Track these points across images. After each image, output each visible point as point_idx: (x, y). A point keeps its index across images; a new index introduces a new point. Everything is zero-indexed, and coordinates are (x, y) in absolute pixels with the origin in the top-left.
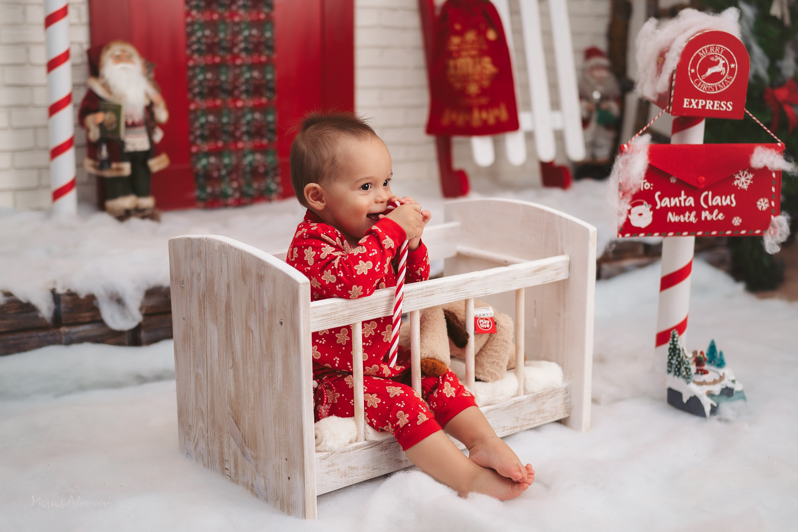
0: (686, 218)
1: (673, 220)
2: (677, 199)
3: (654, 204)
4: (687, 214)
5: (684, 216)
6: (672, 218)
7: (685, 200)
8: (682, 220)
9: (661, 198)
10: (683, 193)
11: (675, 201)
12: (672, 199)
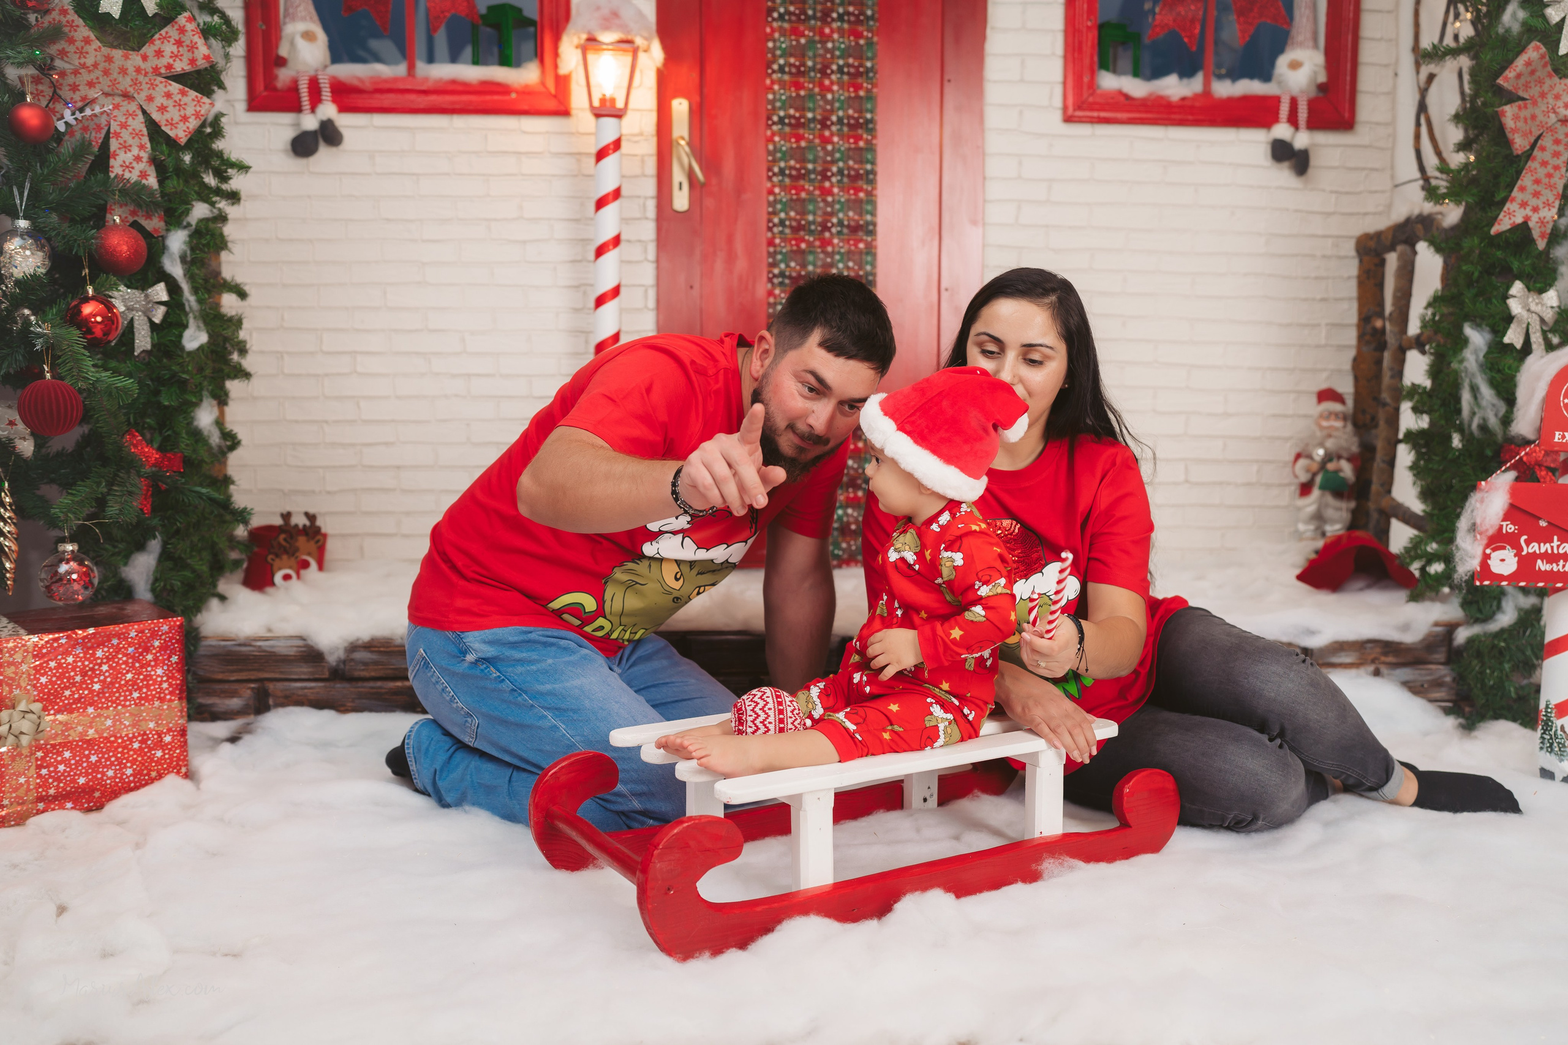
0: (1560, 567)
1: (1543, 569)
2: (1548, 545)
3: (1521, 549)
4: (1561, 563)
5: (1558, 565)
6: (1542, 566)
7: (1558, 547)
8: (1555, 569)
9: (1528, 543)
10: (1555, 538)
11: (1545, 548)
12: (1542, 544)
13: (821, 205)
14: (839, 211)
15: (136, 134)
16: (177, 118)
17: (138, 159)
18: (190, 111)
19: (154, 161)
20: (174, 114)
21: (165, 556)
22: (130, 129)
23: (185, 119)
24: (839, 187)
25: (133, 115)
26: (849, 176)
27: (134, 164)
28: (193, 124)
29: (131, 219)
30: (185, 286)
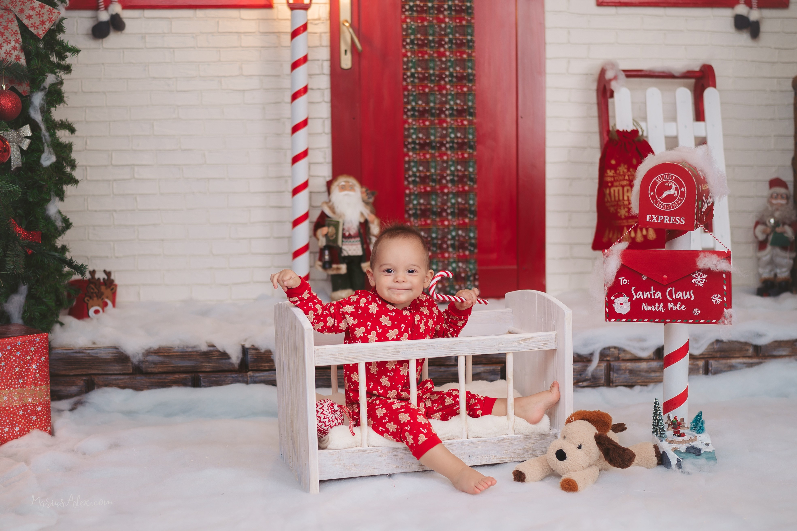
13: (438, 63)
14: (450, 67)
15: (13, 33)
16: (38, 23)
17: (14, 48)
18: (46, 17)
19: (24, 49)
20: (36, 20)
21: (30, 296)
22: (10, 30)
23: (43, 23)
24: (450, 51)
25: (12, 21)
26: (456, 44)
27: (13, 52)
28: (48, 26)
29: (10, 86)
30: (43, 127)
